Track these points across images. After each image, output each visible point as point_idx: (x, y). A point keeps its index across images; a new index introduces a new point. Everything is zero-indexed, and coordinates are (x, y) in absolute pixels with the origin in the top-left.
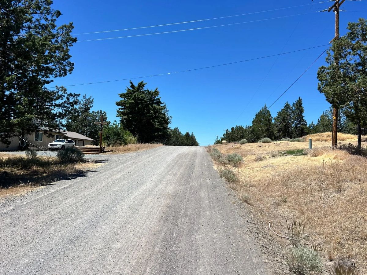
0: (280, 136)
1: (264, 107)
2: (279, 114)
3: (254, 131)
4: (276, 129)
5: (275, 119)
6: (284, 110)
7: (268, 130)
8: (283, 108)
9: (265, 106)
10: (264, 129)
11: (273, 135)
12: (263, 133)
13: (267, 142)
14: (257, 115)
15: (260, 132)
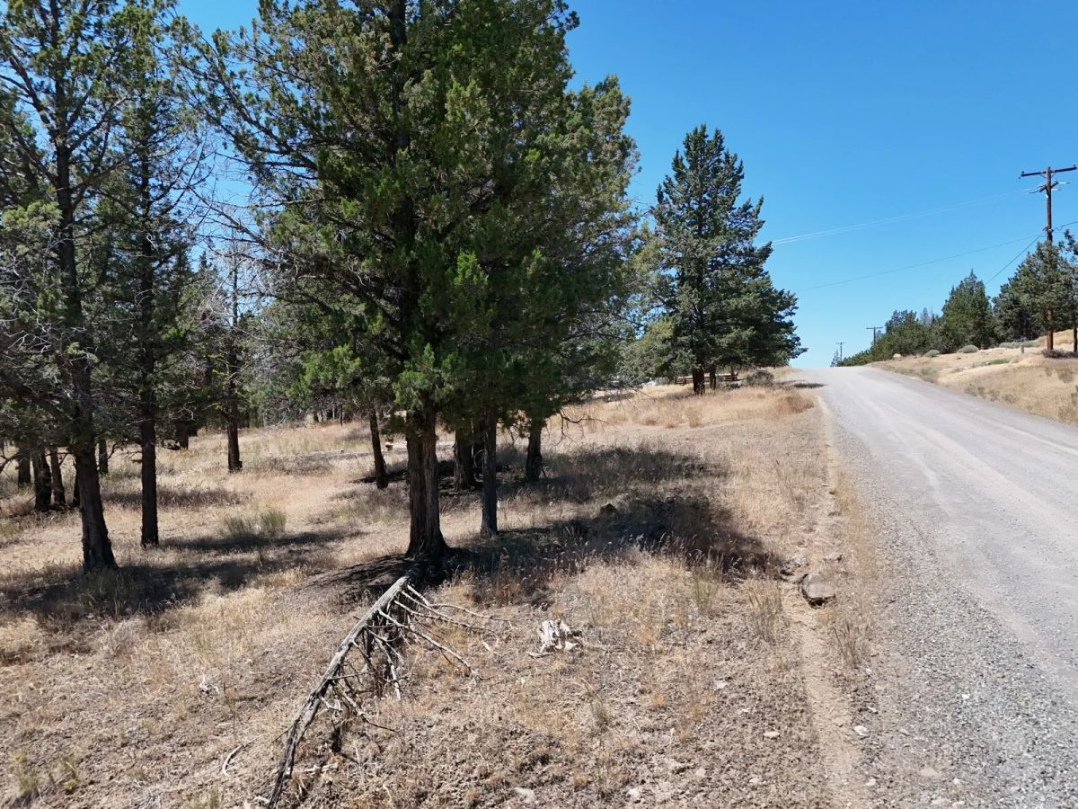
0: (1008, 335)
1: (968, 275)
2: (1004, 289)
3: (949, 330)
4: (998, 321)
5: (995, 300)
6: (1017, 280)
7: (979, 325)
8: (1013, 276)
9: (972, 274)
10: (970, 324)
11: (993, 335)
12: (968, 332)
13: (971, 352)
14: (953, 292)
15: (961, 332)
